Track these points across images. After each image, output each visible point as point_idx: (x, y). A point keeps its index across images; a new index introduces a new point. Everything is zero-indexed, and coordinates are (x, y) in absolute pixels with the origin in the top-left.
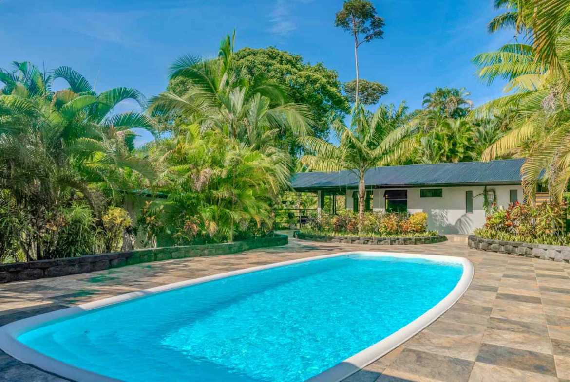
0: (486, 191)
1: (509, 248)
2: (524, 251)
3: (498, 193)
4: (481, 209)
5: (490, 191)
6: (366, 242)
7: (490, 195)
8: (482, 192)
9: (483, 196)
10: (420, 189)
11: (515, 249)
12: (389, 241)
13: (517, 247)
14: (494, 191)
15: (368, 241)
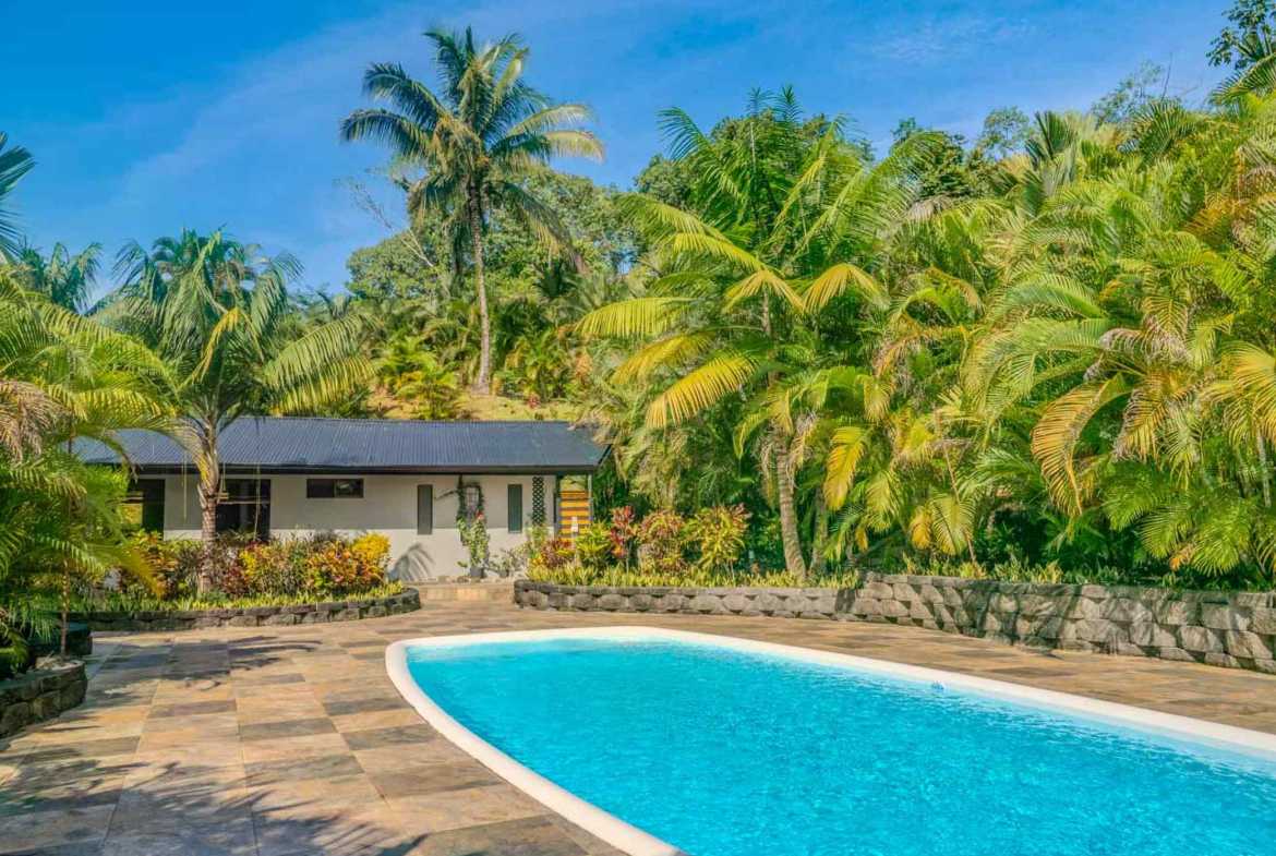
0: (461, 485)
1: (644, 600)
2: (680, 602)
3: (486, 492)
4: (449, 527)
5: (470, 486)
6: (298, 617)
7: (470, 494)
8: (455, 488)
9: (456, 497)
10: (305, 477)
11: (655, 600)
12: (357, 610)
13: (661, 596)
14: (478, 488)
15: (303, 615)
